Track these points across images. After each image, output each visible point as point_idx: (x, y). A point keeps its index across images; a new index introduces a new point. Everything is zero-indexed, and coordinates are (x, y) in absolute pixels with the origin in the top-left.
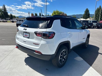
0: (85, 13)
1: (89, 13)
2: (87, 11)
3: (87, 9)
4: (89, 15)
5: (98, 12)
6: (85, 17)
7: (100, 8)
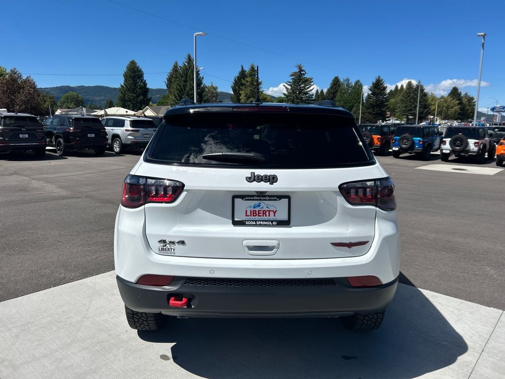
0: (126, 80)
1: (146, 85)
2: (134, 74)
3: (133, 63)
4: (145, 90)
5: (185, 81)
6: (130, 100)
7: (189, 63)
